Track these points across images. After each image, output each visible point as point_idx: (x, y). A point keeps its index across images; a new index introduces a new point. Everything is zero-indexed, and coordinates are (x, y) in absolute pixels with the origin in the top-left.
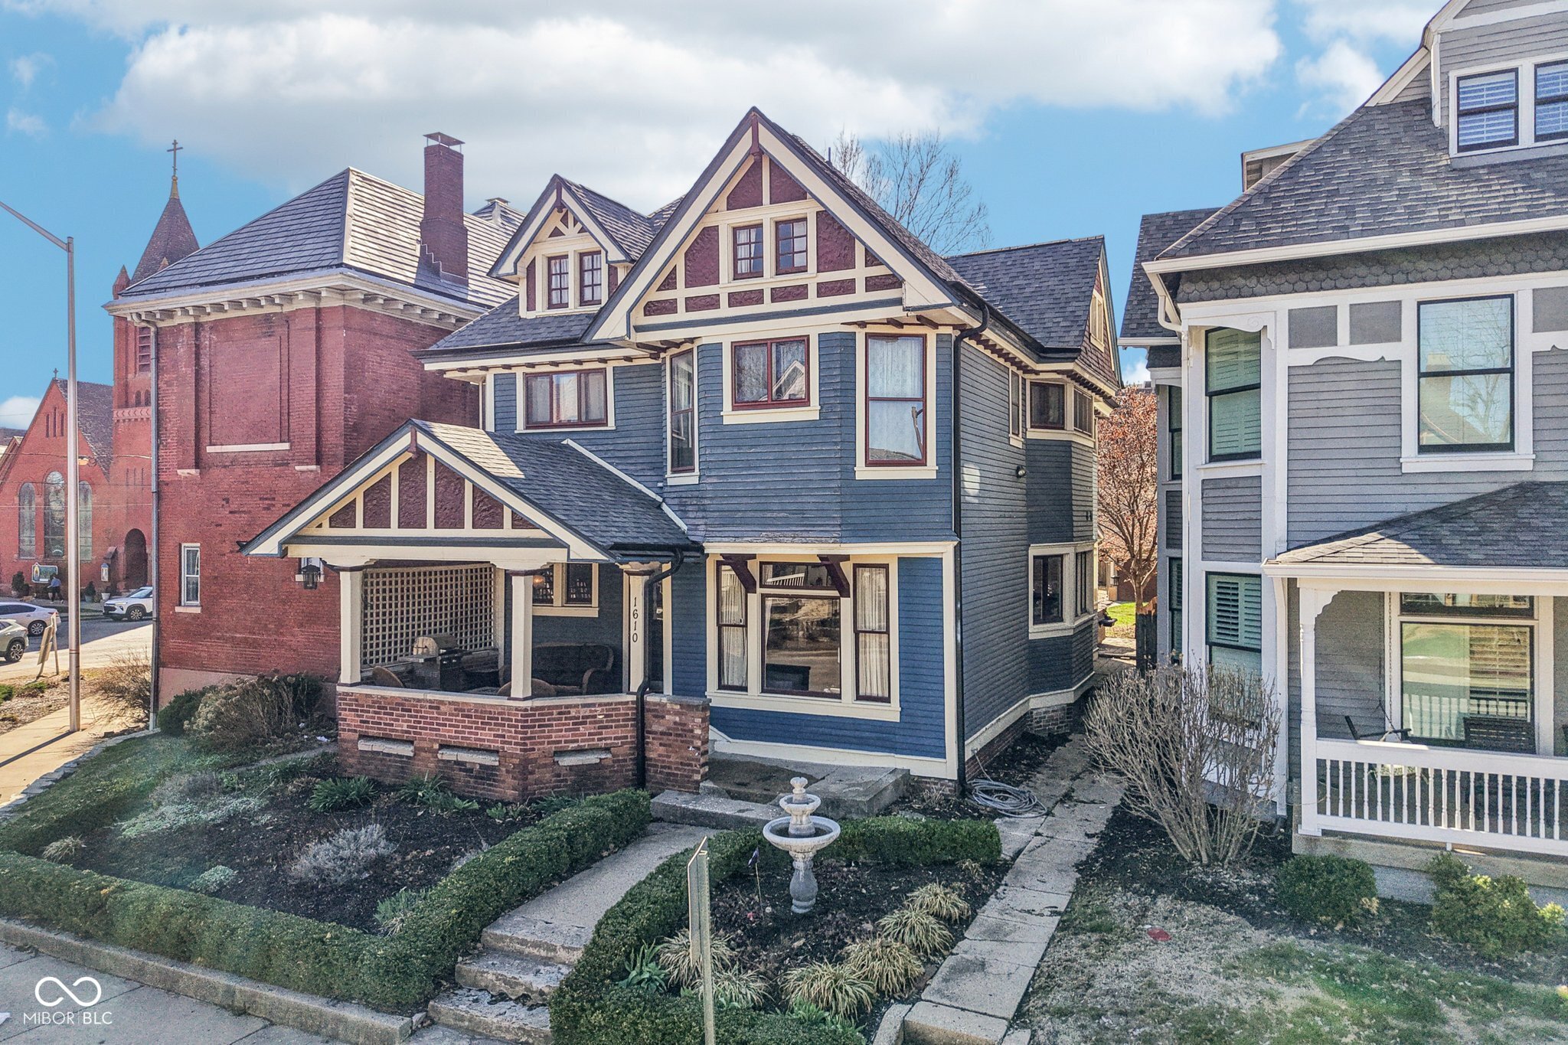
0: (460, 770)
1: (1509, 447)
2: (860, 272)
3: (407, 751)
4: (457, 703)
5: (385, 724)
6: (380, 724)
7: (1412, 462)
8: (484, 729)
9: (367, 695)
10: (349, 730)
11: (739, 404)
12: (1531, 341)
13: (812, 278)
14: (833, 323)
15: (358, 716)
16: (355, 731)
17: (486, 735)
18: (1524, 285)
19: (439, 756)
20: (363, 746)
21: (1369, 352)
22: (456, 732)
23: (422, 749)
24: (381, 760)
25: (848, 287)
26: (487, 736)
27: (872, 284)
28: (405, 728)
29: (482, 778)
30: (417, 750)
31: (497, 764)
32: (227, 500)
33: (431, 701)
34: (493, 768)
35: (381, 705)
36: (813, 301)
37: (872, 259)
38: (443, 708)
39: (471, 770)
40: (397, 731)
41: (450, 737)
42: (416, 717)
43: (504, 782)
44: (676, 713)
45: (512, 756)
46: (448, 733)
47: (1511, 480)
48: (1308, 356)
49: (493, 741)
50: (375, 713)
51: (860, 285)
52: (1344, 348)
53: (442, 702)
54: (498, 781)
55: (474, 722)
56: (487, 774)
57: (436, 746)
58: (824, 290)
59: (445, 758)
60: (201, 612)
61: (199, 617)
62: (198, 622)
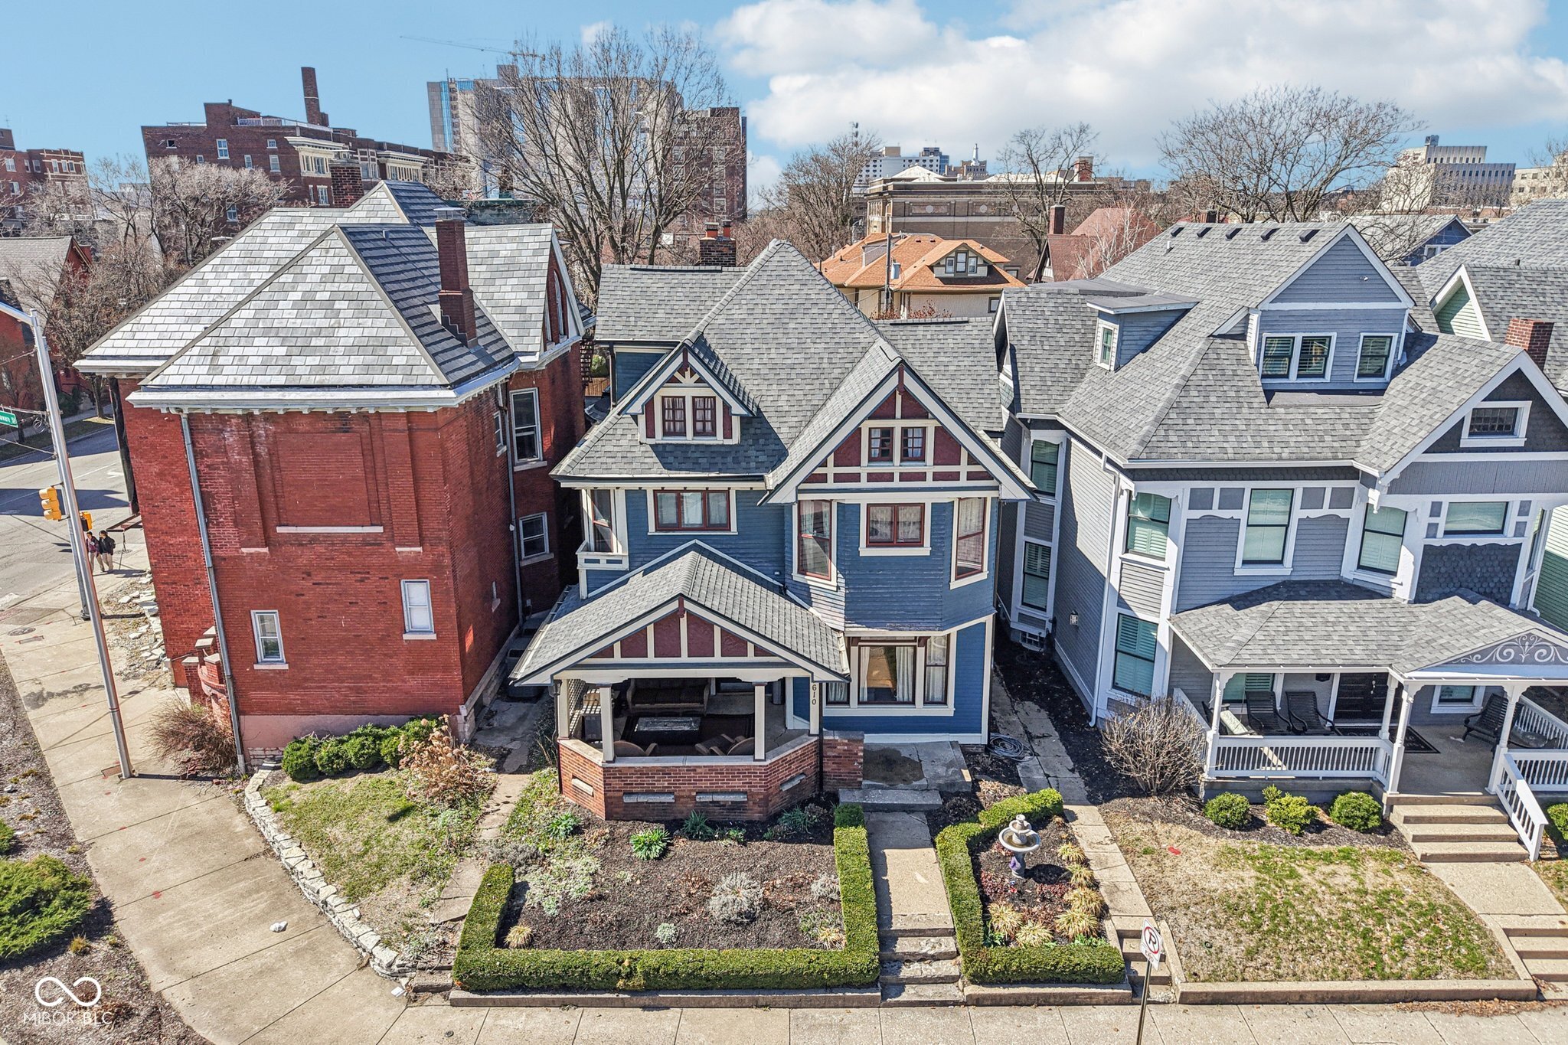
0: (715, 806)
1: (1280, 562)
2: (964, 468)
4: (711, 767)
5: (647, 784)
6: (643, 784)
7: (1240, 571)
8: (735, 779)
9: (629, 767)
11: (870, 544)
12: (1298, 513)
13: (929, 467)
14: (944, 497)
17: (735, 783)
18: (1300, 485)
19: (697, 799)
20: (627, 800)
21: (1226, 514)
22: (710, 783)
23: (683, 797)
24: (645, 807)
25: (955, 476)
26: (737, 784)
27: (971, 476)
28: (666, 785)
29: (734, 809)
30: (676, 798)
31: (745, 799)
32: (309, 575)
33: (687, 767)
34: (742, 802)
35: (642, 772)
36: (929, 482)
37: (972, 460)
38: (699, 770)
39: (725, 805)
40: (659, 787)
41: (705, 787)
42: (675, 777)
43: (751, 809)
44: (846, 744)
45: (758, 794)
46: (703, 785)
47: (1280, 580)
48: (1197, 514)
49: (741, 786)
50: (638, 777)
51: (963, 476)
52: (1215, 511)
53: (698, 767)
54: (747, 809)
55: (727, 776)
56: (737, 806)
57: (694, 794)
58: (937, 477)
59: (702, 799)
60: (286, 667)
61: (284, 671)
62: (286, 675)
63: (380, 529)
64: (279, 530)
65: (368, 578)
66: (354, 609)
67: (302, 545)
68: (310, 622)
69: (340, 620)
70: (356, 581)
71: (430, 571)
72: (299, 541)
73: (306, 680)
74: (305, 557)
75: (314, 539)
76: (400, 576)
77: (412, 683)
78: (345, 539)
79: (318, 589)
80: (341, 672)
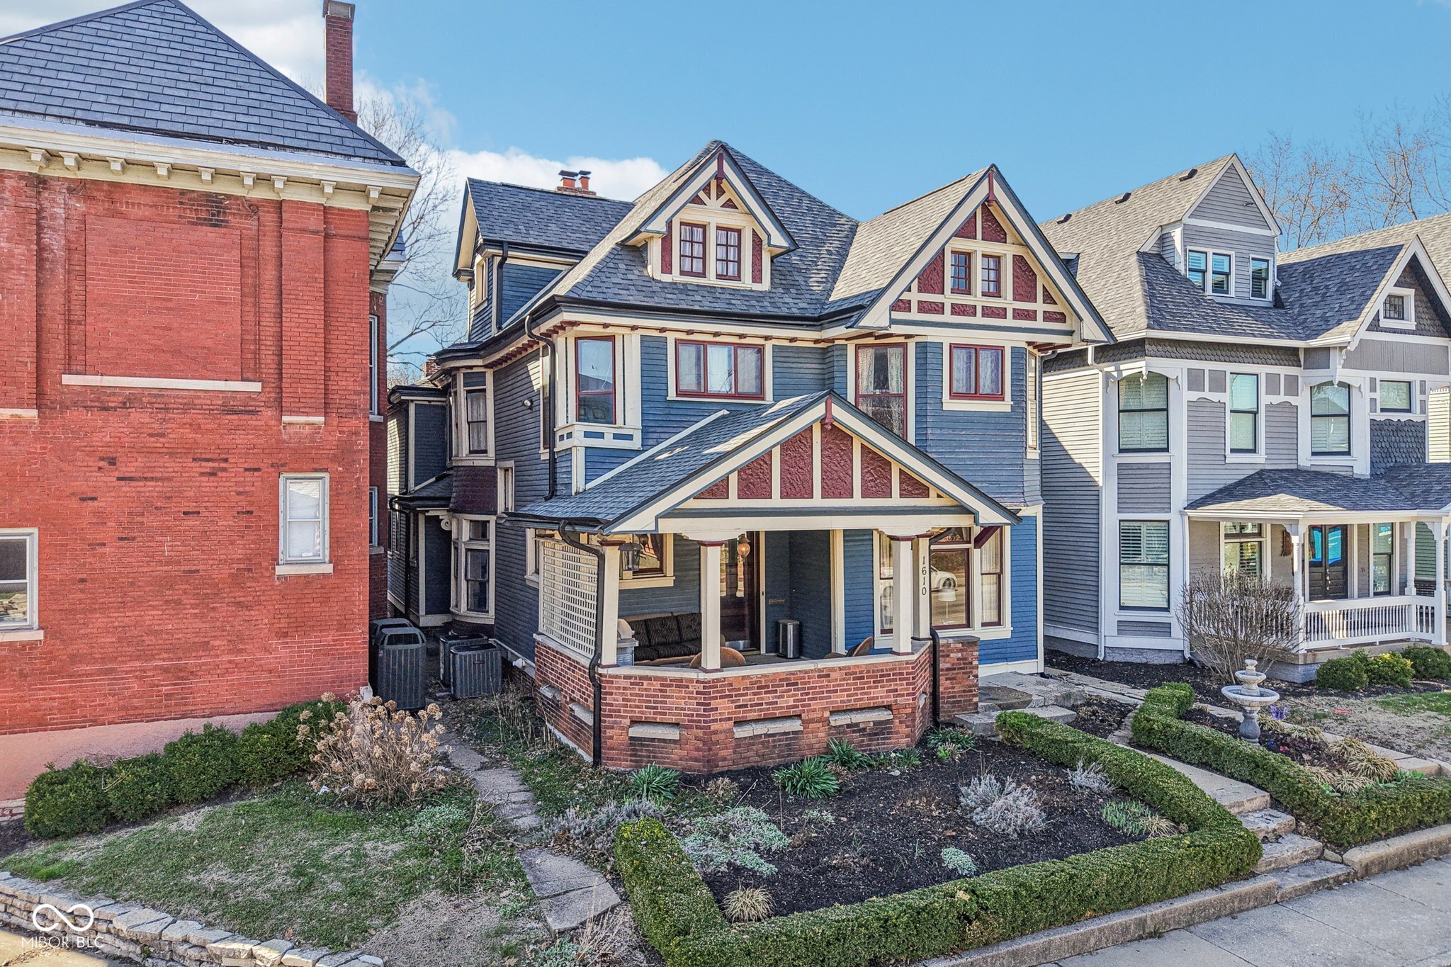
0: (854, 732)
1: (1254, 451)
2: (1040, 307)
3: (795, 725)
4: (849, 668)
5: (767, 704)
6: (761, 704)
7: (1230, 458)
8: (877, 687)
9: (744, 678)
10: (721, 720)
11: (953, 396)
12: (1266, 399)
13: (1008, 301)
14: (1021, 340)
15: (733, 702)
16: (730, 719)
17: (879, 692)
18: (1263, 370)
19: (833, 724)
21: (1215, 397)
22: (848, 696)
23: (812, 721)
24: (763, 743)
25: (1032, 316)
26: (880, 694)
27: (1048, 317)
28: (791, 703)
29: (876, 734)
30: (804, 724)
31: (891, 717)
32: (112, 462)
33: (820, 670)
34: (888, 722)
36: (1010, 321)
37: (1047, 297)
38: (833, 675)
39: (864, 729)
40: (782, 708)
41: (841, 702)
42: (804, 689)
43: (897, 733)
44: (960, 650)
46: (839, 699)
49: (886, 697)
50: (755, 694)
51: (1040, 316)
52: (1207, 394)
53: (833, 669)
54: (891, 733)
55: (867, 683)
56: (881, 729)
57: (827, 714)
58: (1016, 314)
59: (838, 723)
60: (40, 635)
61: (32, 645)
62: (37, 653)
63: (256, 387)
64: (67, 379)
65: (224, 470)
66: (191, 522)
67: (106, 409)
68: (100, 550)
69: (162, 544)
70: (202, 474)
71: (334, 459)
72: (101, 401)
73: (74, 659)
74: (108, 430)
75: (131, 400)
76: (279, 467)
77: (282, 653)
78: (189, 402)
79: (126, 488)
80: (149, 640)
